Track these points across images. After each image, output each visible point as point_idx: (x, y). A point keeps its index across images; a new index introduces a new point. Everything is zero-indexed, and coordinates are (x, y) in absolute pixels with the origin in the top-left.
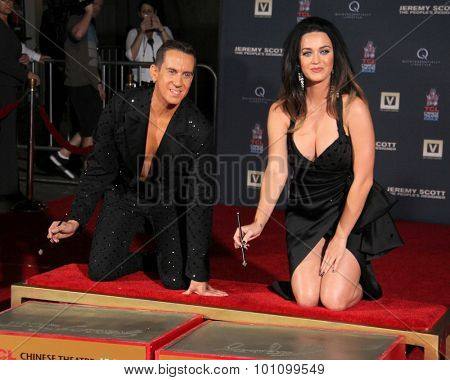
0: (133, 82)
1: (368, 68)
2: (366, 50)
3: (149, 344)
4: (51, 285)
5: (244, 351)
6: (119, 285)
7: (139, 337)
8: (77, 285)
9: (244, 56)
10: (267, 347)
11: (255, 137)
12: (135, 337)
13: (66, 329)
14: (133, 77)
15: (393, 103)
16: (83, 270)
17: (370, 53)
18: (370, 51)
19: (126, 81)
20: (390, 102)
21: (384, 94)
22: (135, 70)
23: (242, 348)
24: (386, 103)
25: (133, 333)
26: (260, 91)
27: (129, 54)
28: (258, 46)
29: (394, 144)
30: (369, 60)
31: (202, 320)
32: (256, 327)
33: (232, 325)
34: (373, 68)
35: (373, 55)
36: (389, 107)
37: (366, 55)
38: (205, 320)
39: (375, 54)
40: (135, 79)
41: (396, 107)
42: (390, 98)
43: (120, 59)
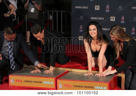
1: (108, 11)
3: (55, 78)
5: (78, 79)
9: (78, 9)
12: (52, 76)
21: (111, 17)
26: (82, 17)
31: (68, 72)
38: (69, 72)
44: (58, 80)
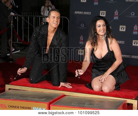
0: (43, 22)
1: (116, 18)
2: (115, 12)
3: (48, 103)
4: (18, 85)
5: (77, 105)
6: (39, 85)
7: (45, 101)
8: (26, 85)
9: (78, 14)
10: (84, 104)
11: (81, 39)
12: (44, 101)
13: (22, 98)
14: (43, 21)
15: (124, 29)
16: (27, 80)
17: (116, 14)
18: (116, 13)
19: (41, 22)
20: (123, 29)
21: (121, 26)
22: (44, 19)
23: (77, 104)
24: (121, 29)
25: (43, 100)
26: (82, 25)
27: (42, 13)
28: (82, 11)
29: (124, 42)
30: (116, 16)
32: (81, 98)
33: (74, 97)
34: (118, 18)
35: (117, 14)
36: (122, 30)
37: (115, 14)
38: (65, 95)
39: (118, 14)
40: (44, 21)
41: (125, 30)
42: (123, 27)
43: (39, 15)
44: (52, 106)
